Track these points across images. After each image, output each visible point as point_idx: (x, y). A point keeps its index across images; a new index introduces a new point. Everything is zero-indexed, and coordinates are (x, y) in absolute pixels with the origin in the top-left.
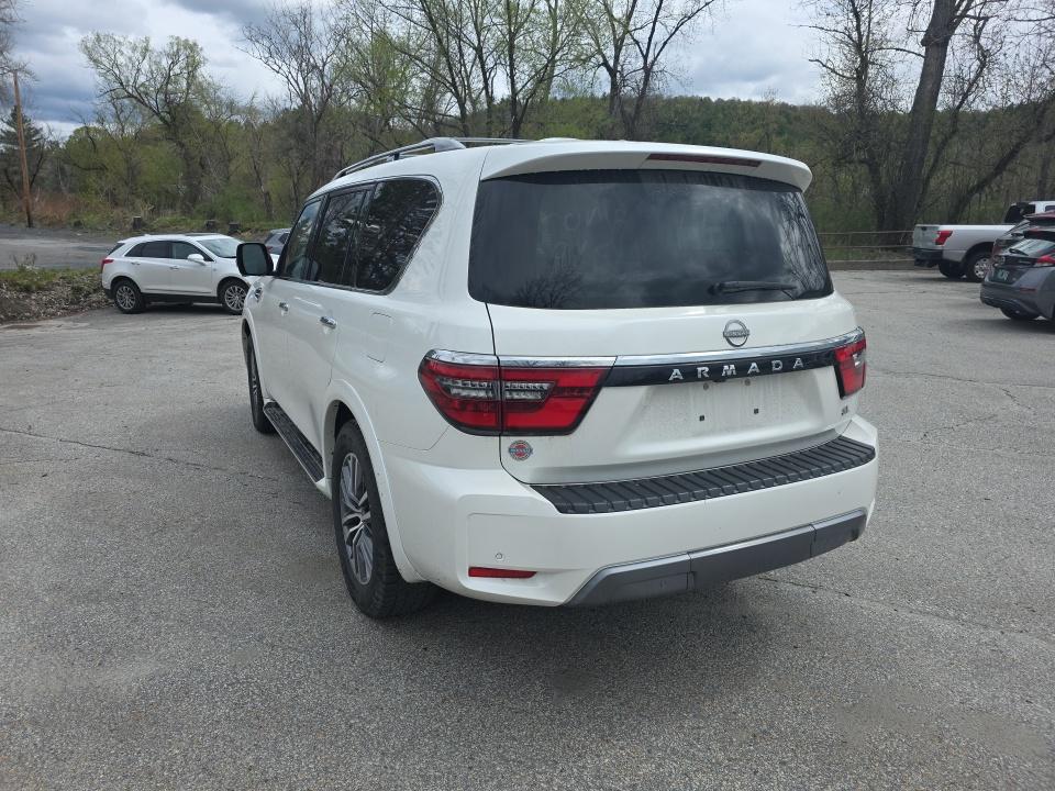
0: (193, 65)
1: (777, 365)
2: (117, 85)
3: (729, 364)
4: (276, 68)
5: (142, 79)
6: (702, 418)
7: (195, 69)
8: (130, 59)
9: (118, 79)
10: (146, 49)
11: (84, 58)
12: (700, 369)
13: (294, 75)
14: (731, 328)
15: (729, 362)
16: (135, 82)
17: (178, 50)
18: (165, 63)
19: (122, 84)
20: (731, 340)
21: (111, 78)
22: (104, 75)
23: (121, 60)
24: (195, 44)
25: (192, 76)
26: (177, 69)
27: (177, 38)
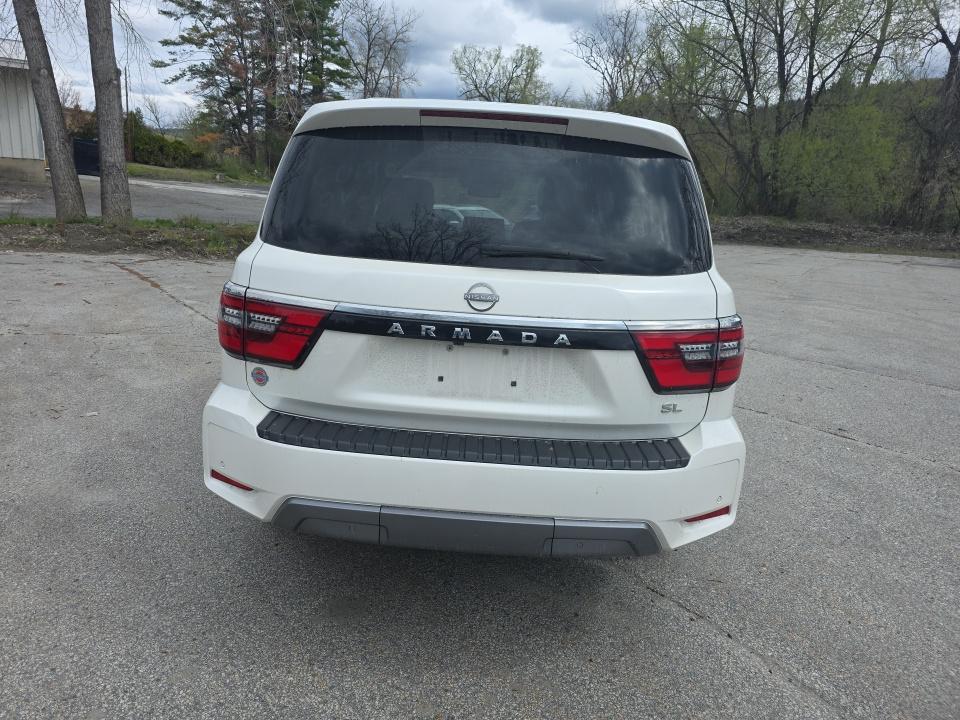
0: (532, 67)
1: (528, 337)
2: (472, 87)
3: (462, 327)
4: (594, 65)
5: (491, 82)
6: (441, 379)
7: (533, 70)
8: (485, 65)
9: (474, 82)
10: (498, 57)
11: (453, 67)
12: (424, 327)
13: (610, 71)
14: (477, 291)
15: (462, 325)
16: (486, 83)
17: (522, 56)
18: (510, 68)
19: (476, 86)
20: (471, 302)
21: (469, 81)
22: (464, 80)
23: (479, 66)
24: (536, 50)
25: (530, 76)
26: (519, 72)
27: (523, 46)
